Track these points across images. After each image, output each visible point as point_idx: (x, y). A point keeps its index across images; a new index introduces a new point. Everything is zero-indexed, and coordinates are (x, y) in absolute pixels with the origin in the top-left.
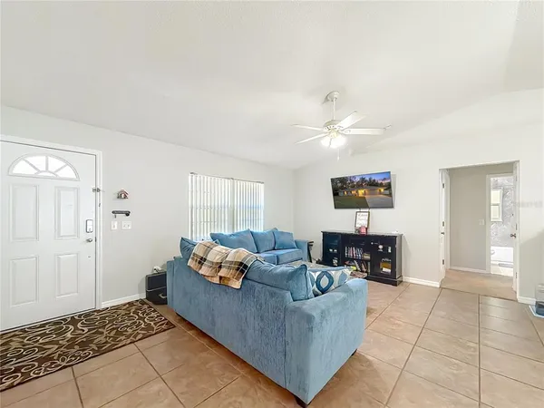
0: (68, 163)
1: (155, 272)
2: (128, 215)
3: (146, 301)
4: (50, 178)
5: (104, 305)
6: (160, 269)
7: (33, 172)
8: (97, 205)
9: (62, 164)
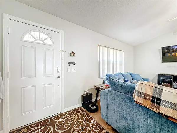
0: (49, 37)
1: (85, 93)
2: (74, 64)
3: (82, 107)
4: (41, 44)
5: (64, 111)
6: (88, 92)
7: (33, 40)
8: (62, 59)
9: (47, 37)
